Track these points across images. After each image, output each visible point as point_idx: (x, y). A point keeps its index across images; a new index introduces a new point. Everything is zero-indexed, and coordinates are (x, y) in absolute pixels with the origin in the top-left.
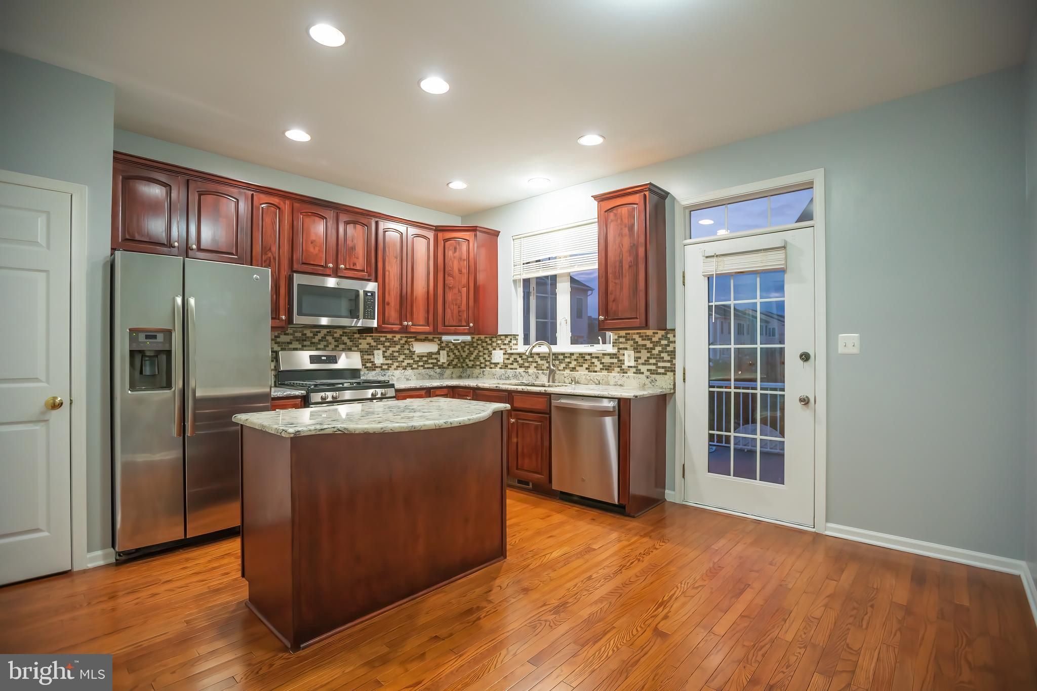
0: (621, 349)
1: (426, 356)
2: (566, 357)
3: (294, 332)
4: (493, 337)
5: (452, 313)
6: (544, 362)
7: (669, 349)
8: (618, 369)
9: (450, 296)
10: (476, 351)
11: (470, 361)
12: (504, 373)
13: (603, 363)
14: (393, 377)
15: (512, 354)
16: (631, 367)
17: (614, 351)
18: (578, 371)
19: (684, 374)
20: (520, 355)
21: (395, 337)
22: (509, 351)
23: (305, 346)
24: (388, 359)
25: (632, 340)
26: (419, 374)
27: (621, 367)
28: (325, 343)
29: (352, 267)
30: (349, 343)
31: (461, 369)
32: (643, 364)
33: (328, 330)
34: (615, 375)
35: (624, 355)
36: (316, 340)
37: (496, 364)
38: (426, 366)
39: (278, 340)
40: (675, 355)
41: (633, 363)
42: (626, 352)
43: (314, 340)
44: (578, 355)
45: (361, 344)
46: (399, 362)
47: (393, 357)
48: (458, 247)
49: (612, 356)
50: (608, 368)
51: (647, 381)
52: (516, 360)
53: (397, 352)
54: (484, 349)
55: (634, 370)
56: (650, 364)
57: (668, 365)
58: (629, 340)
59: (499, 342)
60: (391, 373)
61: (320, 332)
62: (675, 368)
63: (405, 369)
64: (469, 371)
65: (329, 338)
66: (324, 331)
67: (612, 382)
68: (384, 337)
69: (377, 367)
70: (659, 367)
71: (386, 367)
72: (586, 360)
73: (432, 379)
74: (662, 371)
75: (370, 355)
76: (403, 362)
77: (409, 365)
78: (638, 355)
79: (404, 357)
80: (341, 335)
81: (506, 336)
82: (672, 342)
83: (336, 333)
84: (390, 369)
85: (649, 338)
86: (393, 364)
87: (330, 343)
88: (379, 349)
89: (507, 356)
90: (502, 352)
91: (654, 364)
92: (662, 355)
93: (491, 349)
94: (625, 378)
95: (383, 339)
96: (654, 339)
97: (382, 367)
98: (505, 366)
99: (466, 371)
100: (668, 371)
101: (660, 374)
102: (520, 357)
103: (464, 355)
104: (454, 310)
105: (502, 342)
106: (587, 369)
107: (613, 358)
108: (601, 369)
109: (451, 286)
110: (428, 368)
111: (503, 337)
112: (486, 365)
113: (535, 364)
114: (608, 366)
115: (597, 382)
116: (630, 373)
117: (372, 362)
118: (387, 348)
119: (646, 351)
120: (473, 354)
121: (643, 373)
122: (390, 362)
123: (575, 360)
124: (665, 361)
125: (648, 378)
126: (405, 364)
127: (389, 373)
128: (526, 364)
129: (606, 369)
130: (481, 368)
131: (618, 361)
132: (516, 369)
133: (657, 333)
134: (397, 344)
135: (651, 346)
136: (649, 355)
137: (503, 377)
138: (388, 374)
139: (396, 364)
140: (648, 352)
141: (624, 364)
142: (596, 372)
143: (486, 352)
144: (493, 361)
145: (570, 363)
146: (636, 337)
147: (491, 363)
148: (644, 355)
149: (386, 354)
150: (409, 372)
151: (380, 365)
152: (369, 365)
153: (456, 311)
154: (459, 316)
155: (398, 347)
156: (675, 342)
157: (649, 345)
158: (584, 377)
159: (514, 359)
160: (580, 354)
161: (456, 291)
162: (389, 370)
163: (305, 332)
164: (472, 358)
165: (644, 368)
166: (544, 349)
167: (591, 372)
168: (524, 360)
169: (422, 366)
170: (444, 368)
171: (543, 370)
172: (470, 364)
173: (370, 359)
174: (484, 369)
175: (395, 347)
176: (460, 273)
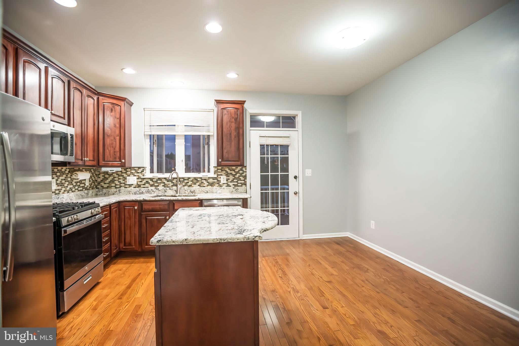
0: (219, 175)
1: (81, 182)
2: (185, 180)
4: (128, 168)
5: (110, 153)
6: (170, 183)
7: (243, 175)
8: (218, 185)
9: (108, 141)
10: (111, 178)
11: (105, 184)
12: (139, 190)
13: (209, 182)
14: (63, 199)
15: (145, 179)
16: (225, 183)
17: (216, 176)
18: (193, 187)
19: (250, 186)
20: (151, 179)
21: (63, 168)
22: (142, 177)
24: (59, 186)
25: (225, 171)
26: (77, 195)
27: (219, 184)
29: (56, 113)
31: (97, 190)
32: (231, 182)
34: (216, 187)
35: (220, 178)
37: (130, 185)
38: (80, 189)
40: (246, 177)
41: (225, 182)
42: (221, 177)
44: (193, 179)
46: (65, 187)
47: (61, 184)
48: (113, 109)
49: (214, 178)
50: (212, 185)
51: (234, 190)
52: (147, 182)
53: (64, 180)
54: (118, 176)
55: (226, 185)
56: (235, 182)
57: (243, 182)
58: (223, 171)
59: (133, 171)
60: (62, 196)
62: (246, 183)
63: (68, 192)
64: (104, 191)
67: (215, 191)
68: (57, 168)
69: (53, 192)
70: (239, 183)
71: (57, 192)
72: (199, 181)
74: (240, 185)
76: (68, 187)
77: (71, 189)
78: (228, 178)
79: (68, 184)
81: (139, 168)
82: (245, 172)
84: (61, 193)
85: (234, 170)
88: (53, 178)
89: (140, 180)
90: (136, 177)
91: (236, 182)
92: (240, 178)
93: (125, 175)
94: (222, 189)
95: (56, 170)
96: (236, 171)
98: (139, 186)
99: (102, 191)
100: (243, 185)
101: (239, 186)
102: (151, 180)
103: (99, 180)
104: (111, 151)
105: (135, 171)
106: (198, 185)
107: (214, 179)
108: (207, 185)
109: (109, 134)
111: (137, 169)
112: (121, 186)
113: (163, 184)
114: (212, 184)
115: (206, 192)
116: (224, 186)
118: (59, 177)
119: (232, 176)
120: (108, 179)
121: (231, 186)
122: (60, 188)
123: (191, 181)
124: (242, 180)
125: (234, 188)
126: (68, 189)
127: (61, 196)
128: (156, 184)
129: (210, 185)
130: (116, 188)
131: (217, 181)
132: (148, 187)
133: (238, 168)
134: (64, 174)
135: (235, 173)
136: (233, 178)
137: (137, 193)
139: (64, 189)
140: (233, 176)
141: (220, 182)
142: (204, 187)
143: (121, 177)
144: (128, 183)
145: (188, 183)
146: (227, 170)
147: (126, 185)
148: (231, 178)
149: (58, 182)
150: (71, 194)
153: (112, 151)
154: (114, 154)
155: (65, 176)
156: (246, 172)
157: (234, 173)
158: (198, 189)
159: (146, 181)
160: (194, 178)
161: (112, 138)
164: (107, 181)
165: (231, 184)
166: (167, 175)
167: (201, 187)
168: (155, 183)
169: (77, 189)
170: (88, 189)
171: (169, 187)
172: (105, 186)
174: (120, 189)
175: (62, 176)
176: (115, 127)
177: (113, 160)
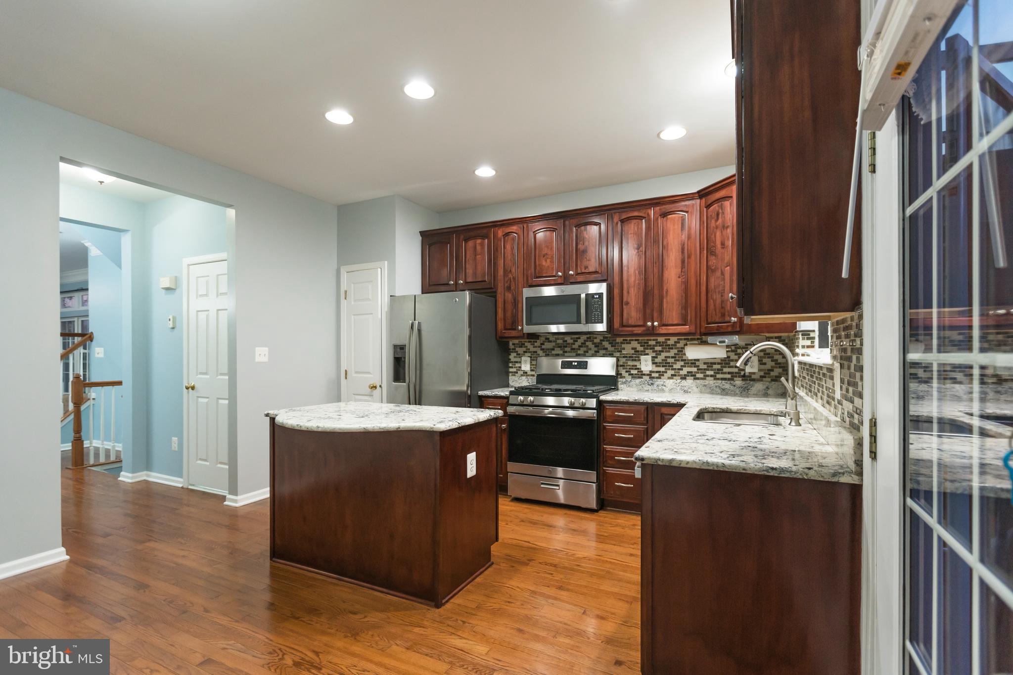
1: (719, 364)
3: (557, 339)
5: (715, 305)
9: (713, 282)
14: (664, 388)
21: (669, 340)
23: (566, 352)
24: (660, 366)
26: (705, 386)
28: (585, 349)
29: (583, 271)
30: (610, 348)
33: (588, 336)
36: (576, 346)
38: (718, 376)
39: (543, 347)
43: (574, 346)
45: (624, 349)
46: (675, 369)
47: (666, 364)
48: (720, 211)
53: (672, 357)
60: (662, 383)
61: (579, 338)
63: (684, 378)
65: (589, 344)
66: (584, 337)
68: (654, 340)
69: (644, 375)
71: (657, 375)
73: (727, 394)
75: (636, 360)
76: (682, 370)
77: (690, 374)
79: (683, 364)
80: (601, 340)
83: (596, 338)
84: (662, 377)
86: (666, 372)
87: (590, 349)
88: (648, 354)
95: (652, 343)
97: (651, 375)
109: (713, 268)
110: (722, 379)
117: (638, 369)
118: (659, 353)
122: (662, 369)
126: (683, 372)
127: (660, 382)
134: (672, 348)
138: (656, 383)
139: (670, 372)
149: (656, 360)
150: (690, 381)
151: (648, 373)
152: (634, 372)
153: (718, 302)
155: (672, 353)
162: (660, 378)
163: (566, 339)
169: (711, 376)
170: (754, 380)
173: (636, 366)
175: (669, 352)
176: (723, 248)
177: (720, 320)
